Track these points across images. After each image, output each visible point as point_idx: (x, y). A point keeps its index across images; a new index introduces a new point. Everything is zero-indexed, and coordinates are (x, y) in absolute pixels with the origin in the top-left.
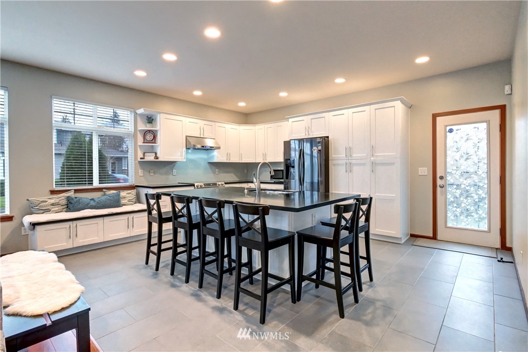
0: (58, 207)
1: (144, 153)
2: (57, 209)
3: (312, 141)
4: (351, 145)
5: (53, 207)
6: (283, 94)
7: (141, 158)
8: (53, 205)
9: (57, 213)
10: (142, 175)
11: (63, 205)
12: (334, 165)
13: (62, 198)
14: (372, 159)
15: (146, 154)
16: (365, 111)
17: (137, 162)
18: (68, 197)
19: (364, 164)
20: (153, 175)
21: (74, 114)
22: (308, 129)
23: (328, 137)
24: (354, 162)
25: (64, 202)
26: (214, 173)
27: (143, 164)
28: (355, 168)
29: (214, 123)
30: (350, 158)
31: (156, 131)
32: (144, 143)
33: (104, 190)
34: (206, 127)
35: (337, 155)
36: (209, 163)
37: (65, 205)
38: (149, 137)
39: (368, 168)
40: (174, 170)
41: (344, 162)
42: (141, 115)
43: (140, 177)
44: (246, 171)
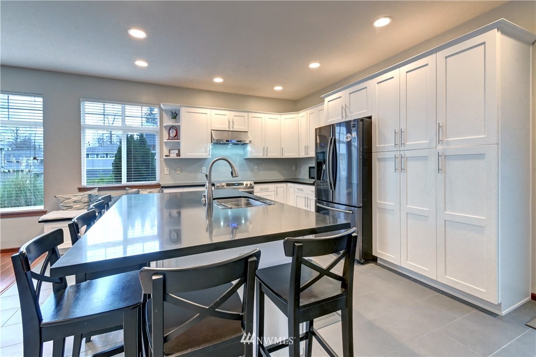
0: (79, 204)
1: (170, 150)
2: (79, 206)
3: (348, 125)
4: (403, 127)
5: (75, 204)
6: (314, 65)
7: (166, 156)
8: (75, 202)
9: (78, 210)
10: (168, 173)
11: (85, 203)
12: (379, 160)
13: (85, 196)
14: (440, 147)
15: (171, 151)
16: (427, 65)
17: (162, 159)
18: (89, 195)
19: (425, 158)
20: (179, 173)
21: (104, 115)
22: (345, 109)
23: (370, 118)
24: (408, 154)
25: (86, 200)
26: (252, 170)
27: (168, 161)
28: (411, 165)
29: (247, 114)
30: (402, 148)
31: (179, 126)
32: (169, 139)
33: (127, 188)
34: (236, 119)
35: (382, 145)
36: (246, 159)
37: (87, 202)
38: (173, 134)
39: (433, 163)
40: (203, 168)
41: (392, 155)
42: (166, 111)
43: (166, 176)
44: (294, 169)
